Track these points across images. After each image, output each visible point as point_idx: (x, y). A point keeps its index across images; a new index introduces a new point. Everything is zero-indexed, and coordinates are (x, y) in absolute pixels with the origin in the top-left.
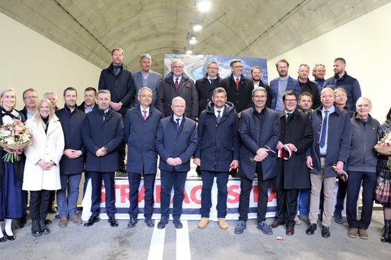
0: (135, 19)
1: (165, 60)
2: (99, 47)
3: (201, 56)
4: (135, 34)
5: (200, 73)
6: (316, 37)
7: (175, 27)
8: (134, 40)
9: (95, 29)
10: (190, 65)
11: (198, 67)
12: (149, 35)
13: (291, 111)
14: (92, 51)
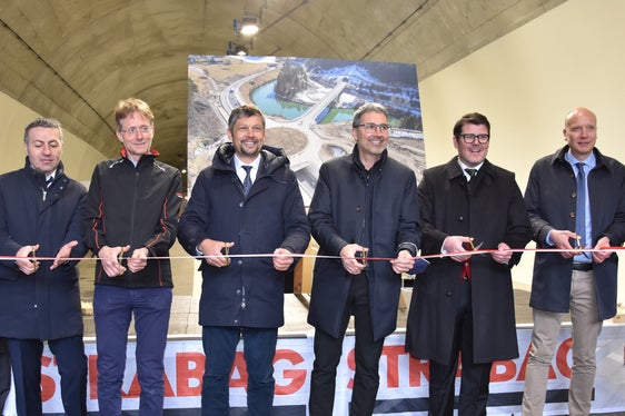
0: (120, 16)
1: (190, 67)
2: (46, 75)
3: (271, 60)
4: (120, 48)
5: (269, 97)
6: (498, 36)
7: (203, 34)
8: (118, 62)
9: (36, 36)
10: (247, 79)
11: (265, 84)
12: (149, 53)
13: (476, 164)
14: (32, 83)
